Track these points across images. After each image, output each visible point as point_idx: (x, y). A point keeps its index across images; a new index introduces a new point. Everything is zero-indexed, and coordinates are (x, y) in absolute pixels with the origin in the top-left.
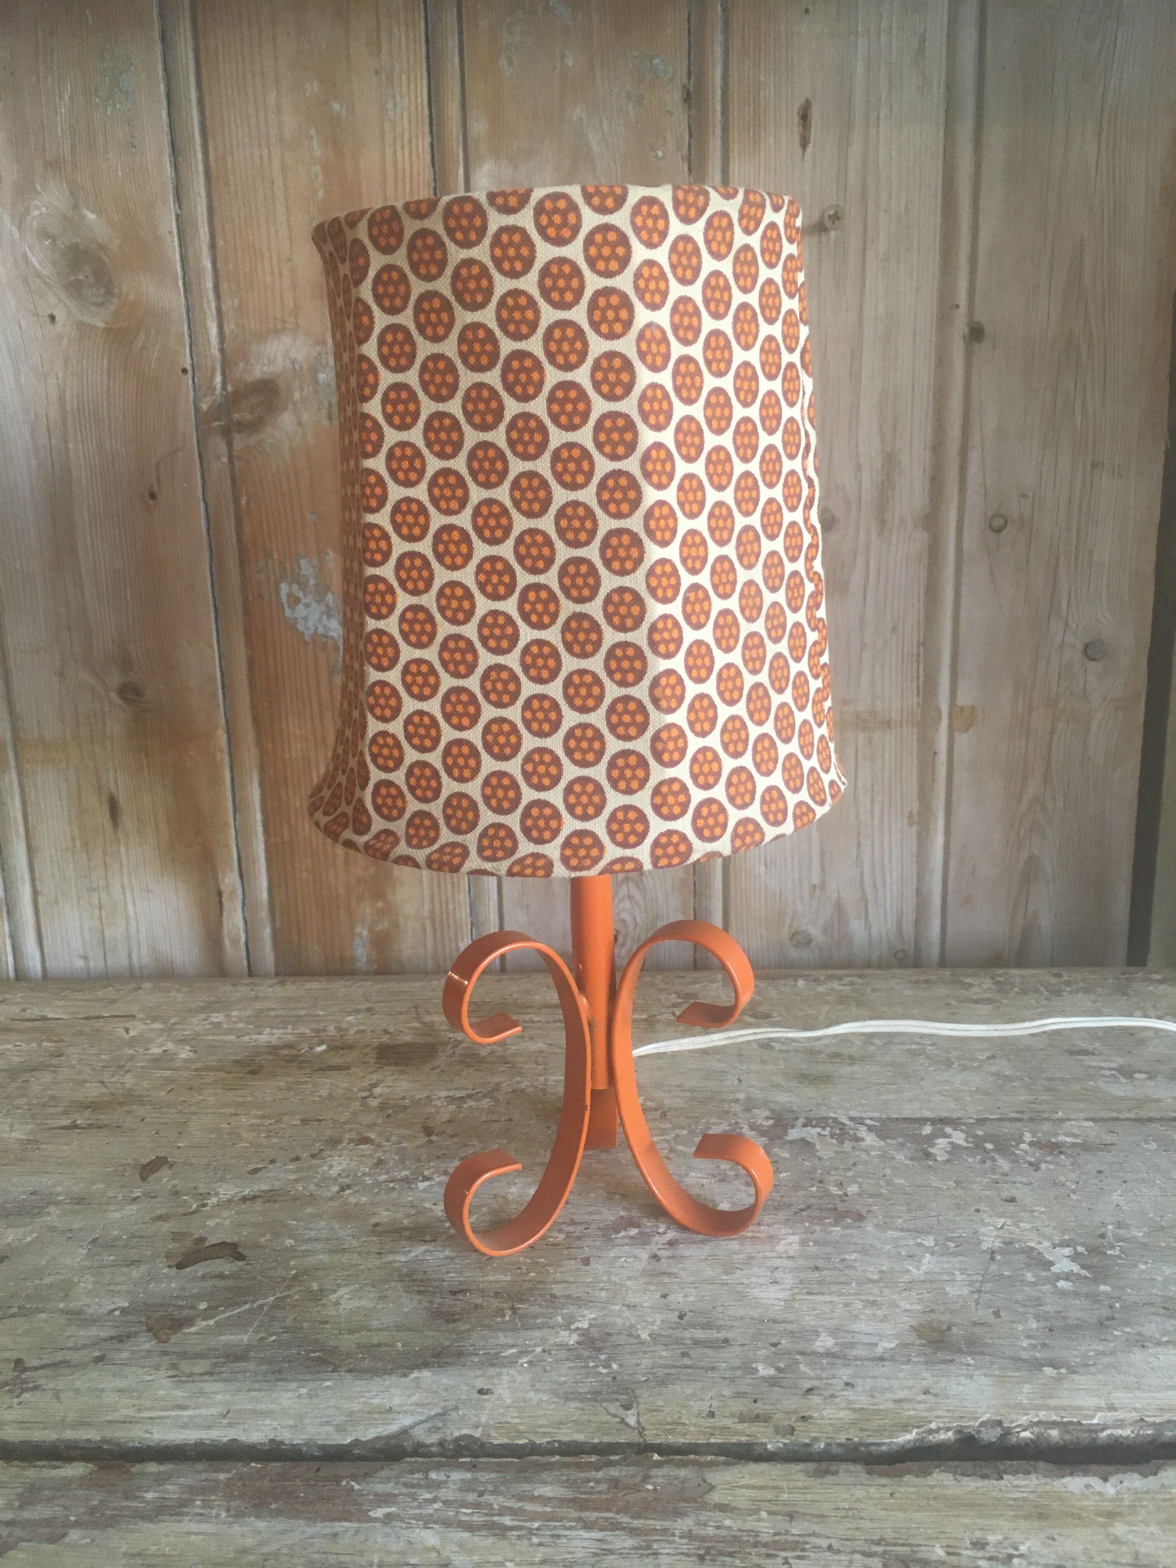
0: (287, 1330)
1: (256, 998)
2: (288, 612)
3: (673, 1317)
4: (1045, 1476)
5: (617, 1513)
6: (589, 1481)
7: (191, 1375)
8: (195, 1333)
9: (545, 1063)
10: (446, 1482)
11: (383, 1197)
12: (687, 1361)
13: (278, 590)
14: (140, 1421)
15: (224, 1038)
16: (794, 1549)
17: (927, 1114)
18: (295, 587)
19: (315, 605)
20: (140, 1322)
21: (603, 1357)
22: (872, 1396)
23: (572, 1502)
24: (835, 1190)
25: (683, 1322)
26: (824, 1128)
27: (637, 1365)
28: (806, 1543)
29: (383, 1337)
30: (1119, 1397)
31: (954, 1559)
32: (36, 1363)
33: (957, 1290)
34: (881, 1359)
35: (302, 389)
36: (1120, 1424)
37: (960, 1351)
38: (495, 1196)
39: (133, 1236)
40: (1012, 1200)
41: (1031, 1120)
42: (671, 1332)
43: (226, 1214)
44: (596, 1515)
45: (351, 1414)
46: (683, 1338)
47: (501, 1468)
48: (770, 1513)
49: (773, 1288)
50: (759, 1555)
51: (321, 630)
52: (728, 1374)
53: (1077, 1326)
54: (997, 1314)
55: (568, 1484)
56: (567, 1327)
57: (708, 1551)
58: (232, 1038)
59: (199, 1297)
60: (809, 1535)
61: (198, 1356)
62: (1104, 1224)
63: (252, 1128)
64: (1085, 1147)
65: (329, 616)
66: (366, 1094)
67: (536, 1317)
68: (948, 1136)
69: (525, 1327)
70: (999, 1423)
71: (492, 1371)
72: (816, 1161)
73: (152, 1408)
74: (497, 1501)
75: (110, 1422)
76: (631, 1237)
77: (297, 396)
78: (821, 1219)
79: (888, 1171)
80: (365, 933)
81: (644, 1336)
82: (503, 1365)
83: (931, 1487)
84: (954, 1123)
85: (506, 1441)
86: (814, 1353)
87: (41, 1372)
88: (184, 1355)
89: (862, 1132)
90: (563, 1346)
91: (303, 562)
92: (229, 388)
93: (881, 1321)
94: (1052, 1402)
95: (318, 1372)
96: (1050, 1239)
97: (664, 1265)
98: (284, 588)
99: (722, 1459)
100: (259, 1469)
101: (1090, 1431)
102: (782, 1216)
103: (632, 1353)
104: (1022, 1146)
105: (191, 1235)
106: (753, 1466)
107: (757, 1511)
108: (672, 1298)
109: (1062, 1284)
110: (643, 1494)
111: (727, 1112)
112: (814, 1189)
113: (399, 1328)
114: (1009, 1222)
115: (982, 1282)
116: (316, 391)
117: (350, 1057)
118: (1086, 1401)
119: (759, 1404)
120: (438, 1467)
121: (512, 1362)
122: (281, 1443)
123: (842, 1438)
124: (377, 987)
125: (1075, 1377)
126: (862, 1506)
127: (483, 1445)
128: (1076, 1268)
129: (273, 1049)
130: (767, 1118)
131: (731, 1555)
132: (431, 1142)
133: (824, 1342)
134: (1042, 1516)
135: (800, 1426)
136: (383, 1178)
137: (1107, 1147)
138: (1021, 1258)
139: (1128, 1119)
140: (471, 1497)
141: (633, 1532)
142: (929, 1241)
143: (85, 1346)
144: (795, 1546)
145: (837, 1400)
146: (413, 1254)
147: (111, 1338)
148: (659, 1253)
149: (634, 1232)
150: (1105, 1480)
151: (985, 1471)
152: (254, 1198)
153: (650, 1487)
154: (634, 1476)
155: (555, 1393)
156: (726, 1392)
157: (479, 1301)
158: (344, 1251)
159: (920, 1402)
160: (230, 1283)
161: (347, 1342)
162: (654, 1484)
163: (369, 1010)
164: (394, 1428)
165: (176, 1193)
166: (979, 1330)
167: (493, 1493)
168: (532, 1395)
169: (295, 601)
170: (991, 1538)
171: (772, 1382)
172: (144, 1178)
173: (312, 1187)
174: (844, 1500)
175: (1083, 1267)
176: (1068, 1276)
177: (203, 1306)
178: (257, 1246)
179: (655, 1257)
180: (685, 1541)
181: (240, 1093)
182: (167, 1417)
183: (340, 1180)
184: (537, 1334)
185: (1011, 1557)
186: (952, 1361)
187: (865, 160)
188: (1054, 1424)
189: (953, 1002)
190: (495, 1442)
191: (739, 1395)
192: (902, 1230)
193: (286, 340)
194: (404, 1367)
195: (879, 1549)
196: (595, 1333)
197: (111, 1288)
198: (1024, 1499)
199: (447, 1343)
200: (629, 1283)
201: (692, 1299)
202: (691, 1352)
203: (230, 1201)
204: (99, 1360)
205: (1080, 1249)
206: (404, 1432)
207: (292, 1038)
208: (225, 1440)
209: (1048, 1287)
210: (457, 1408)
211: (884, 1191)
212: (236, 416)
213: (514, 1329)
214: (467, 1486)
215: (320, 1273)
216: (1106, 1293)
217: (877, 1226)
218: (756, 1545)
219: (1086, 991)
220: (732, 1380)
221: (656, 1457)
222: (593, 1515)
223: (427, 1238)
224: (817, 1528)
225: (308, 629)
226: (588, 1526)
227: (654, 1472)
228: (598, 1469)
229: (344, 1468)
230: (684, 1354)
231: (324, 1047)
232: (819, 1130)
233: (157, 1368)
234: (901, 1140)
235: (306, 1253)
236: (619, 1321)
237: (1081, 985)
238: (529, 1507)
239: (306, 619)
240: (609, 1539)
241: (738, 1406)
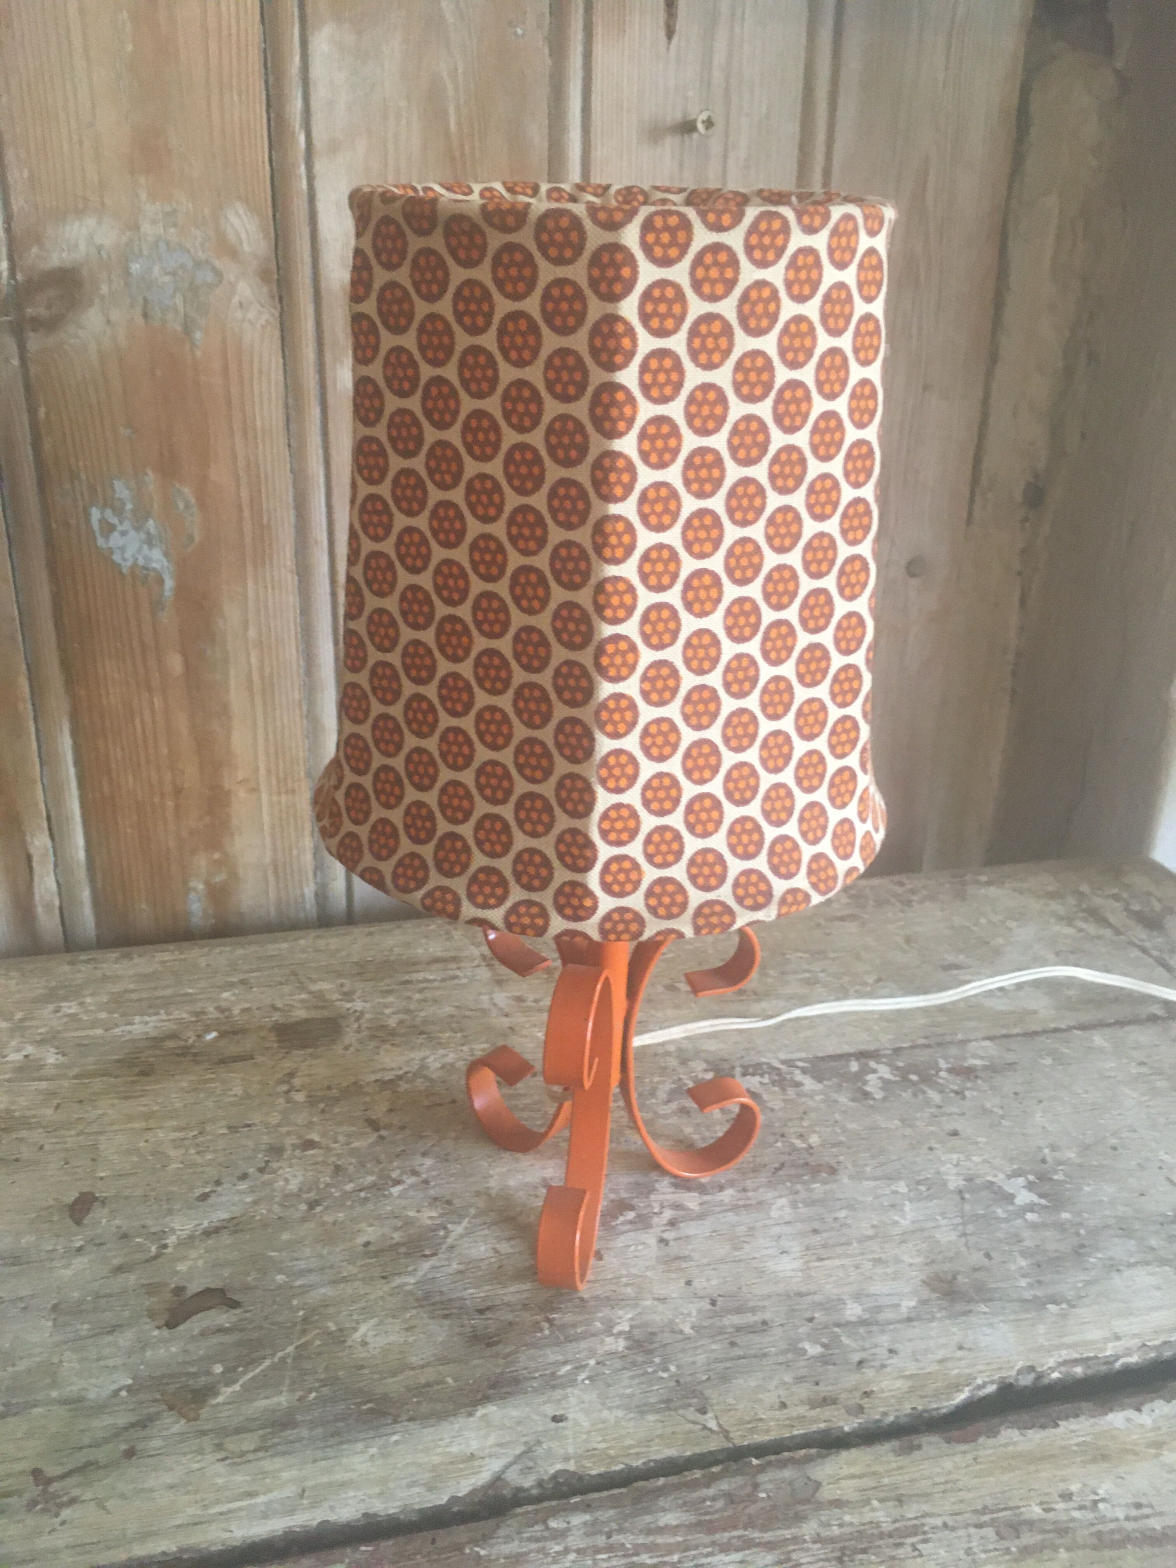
0: (324, 1383)
1: (105, 979)
2: (101, 542)
3: (705, 1305)
4: (1093, 1417)
5: (745, 1529)
6: (704, 1500)
7: (242, 1454)
8: (224, 1404)
9: (461, 1030)
10: (568, 1530)
11: (359, 1210)
12: (737, 1352)
13: (87, 516)
14: (210, 1521)
15: (91, 1032)
16: (915, 1534)
17: (847, 1049)
18: (109, 513)
19: (132, 533)
20: (155, 1401)
21: (657, 1360)
22: (917, 1360)
23: (698, 1526)
24: (799, 1143)
25: (717, 1308)
26: (762, 1075)
27: (694, 1363)
28: (923, 1525)
29: (428, 1375)
30: (1120, 1325)
31: (1051, 1515)
32: (58, 1471)
33: (947, 1236)
34: (909, 1320)
35: (110, 281)
36: (1128, 1352)
37: (971, 1300)
38: (478, 1194)
39: (98, 1296)
40: (955, 1133)
41: (939, 1044)
42: (710, 1321)
43: (193, 1254)
44: (726, 1535)
45: (434, 1468)
46: (724, 1327)
47: (616, 1502)
48: (882, 1500)
49: (785, 1258)
50: (888, 1547)
51: (141, 562)
52: (782, 1359)
53: (1058, 1258)
54: (988, 1256)
55: (687, 1506)
56: (608, 1331)
57: (843, 1549)
58: (99, 1032)
59: (212, 1359)
60: (923, 1516)
61: (238, 1430)
62: (1040, 1149)
63: (176, 1144)
64: (993, 1069)
65: (151, 546)
66: (285, 1088)
67: (574, 1326)
68: (874, 1071)
69: (569, 1340)
70: (1032, 1369)
71: (558, 1394)
72: (771, 1115)
73: (218, 1502)
74: (628, 1540)
75: (178, 1526)
76: (631, 1222)
77: (104, 289)
78: (800, 1176)
79: (838, 1116)
80: (201, 887)
81: (687, 1330)
82: (563, 1386)
83: (1005, 1445)
84: (874, 1055)
85: (603, 1470)
86: (849, 1323)
87: (69, 1481)
88: (225, 1432)
89: (799, 1077)
90: (612, 1354)
91: (118, 485)
92: (19, 277)
93: (894, 1279)
94: (1067, 1340)
95: (378, 1427)
96: (1003, 1171)
97: (674, 1248)
98: (95, 514)
99: (813, 1451)
100: (372, 1553)
101: (1106, 1363)
102: (762, 1179)
103: (683, 1351)
104: (942, 1074)
105: (166, 1284)
106: (844, 1455)
107: (867, 1502)
108: (696, 1283)
109: (1030, 1216)
110: (761, 1505)
111: (665, 1068)
112: (779, 1144)
113: (443, 1361)
114: (962, 1157)
115: (964, 1224)
116: (127, 285)
117: (248, 1044)
118: (1094, 1334)
119: (821, 1387)
120: (554, 1513)
121: (570, 1381)
122: (375, 1515)
123: (907, 1408)
124: (240, 952)
125: (1078, 1311)
126: (955, 1477)
127: (581, 1478)
128: (1035, 1199)
129: (156, 1042)
130: (706, 1070)
131: (864, 1551)
132: (381, 1138)
133: (853, 1311)
134: (1105, 1457)
135: (865, 1402)
136: (349, 1187)
137: (1011, 1066)
138: (985, 1193)
139: (1018, 1035)
140: (601, 1540)
141: (770, 1546)
142: (901, 1187)
143: (106, 1441)
144: (915, 1531)
145: (889, 1369)
146: (420, 1273)
147: (133, 1425)
148: (666, 1236)
149: (631, 1215)
150: (1139, 1410)
151: (1043, 1420)
152: (217, 1230)
153: (763, 1495)
154: (743, 1487)
155: (627, 1408)
156: (788, 1378)
157: (510, 1317)
158: (345, 1280)
159: (960, 1359)
160: (236, 1337)
161: (393, 1385)
162: (765, 1491)
163: (243, 982)
164: (484, 1477)
165: (125, 1236)
166: (979, 1275)
167: (621, 1531)
168: (605, 1413)
169: (108, 529)
170: (1074, 1487)
171: (824, 1360)
172: (78, 1223)
173: (276, 1208)
174: (938, 1474)
175: (1041, 1196)
176: (1031, 1208)
177: (218, 1369)
178: (248, 1288)
179: (663, 1241)
180: (818, 1545)
181: (144, 1101)
182: (241, 1509)
183: (305, 1196)
184: (583, 1345)
185: (1095, 1503)
186: (970, 1311)
187: (730, 56)
188: (1076, 1362)
189: (823, 922)
190: (594, 1473)
191: (799, 1380)
192: (876, 1179)
193: (91, 222)
194: (466, 1405)
195: (987, 1518)
196: (638, 1334)
197: (102, 1363)
198: (1084, 1443)
199: (498, 1371)
200: (649, 1273)
201: (714, 1282)
202: (737, 1340)
203: (191, 1237)
204: (130, 1453)
205: (1031, 1177)
206: (498, 1479)
207: (173, 1026)
208: (315, 1523)
209: (1019, 1222)
210: (539, 1443)
211: (842, 1138)
212: (30, 311)
213: (558, 1343)
214: (593, 1529)
215: (331, 1310)
216: (1067, 1220)
217: (851, 1177)
218: (881, 1536)
219: (932, 898)
220: (787, 1365)
221: (755, 1462)
222: (723, 1537)
223: (427, 1252)
224: (926, 1508)
225: (124, 559)
226: (725, 1548)
227: (762, 1478)
228: (708, 1486)
229: (461, 1533)
230: (733, 1344)
231: (214, 1034)
232: (758, 1078)
233: (200, 1451)
234: (835, 1080)
235: (306, 1289)
236: (657, 1318)
237: (925, 892)
238: (660, 1540)
239: (123, 549)
240: (749, 1558)
241: (804, 1391)
